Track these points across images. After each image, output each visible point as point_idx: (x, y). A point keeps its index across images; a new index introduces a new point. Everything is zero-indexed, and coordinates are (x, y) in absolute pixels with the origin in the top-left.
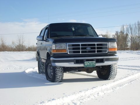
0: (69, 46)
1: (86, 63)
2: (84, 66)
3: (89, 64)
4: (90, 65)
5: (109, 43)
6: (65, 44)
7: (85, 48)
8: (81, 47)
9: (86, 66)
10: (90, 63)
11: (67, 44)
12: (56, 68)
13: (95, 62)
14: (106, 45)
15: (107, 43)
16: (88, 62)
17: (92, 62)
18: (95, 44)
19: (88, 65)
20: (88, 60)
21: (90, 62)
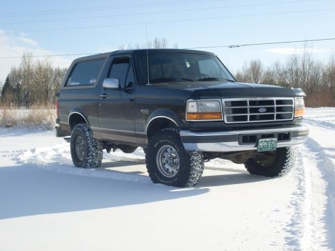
1: (261, 142)
2: (256, 148)
3: (265, 144)
4: (267, 146)
5: (296, 98)
6: (220, 100)
7: (256, 110)
8: (248, 107)
9: (261, 149)
10: (268, 142)
11: (224, 100)
12: (192, 154)
13: (276, 139)
14: (291, 102)
15: (292, 99)
17: (271, 141)
18: (273, 101)
19: (264, 146)
20: (264, 136)
21: (267, 140)
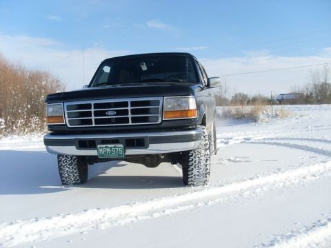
0: (69, 108)
1: (101, 148)
3: (108, 150)
4: (111, 153)
5: (165, 98)
8: (93, 110)
9: (102, 155)
15: (160, 99)
16: (104, 146)
17: (115, 147)
19: (105, 152)
